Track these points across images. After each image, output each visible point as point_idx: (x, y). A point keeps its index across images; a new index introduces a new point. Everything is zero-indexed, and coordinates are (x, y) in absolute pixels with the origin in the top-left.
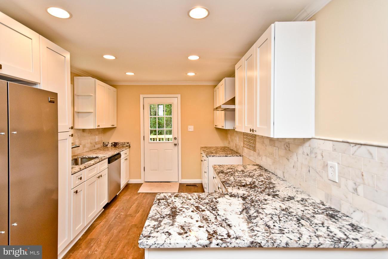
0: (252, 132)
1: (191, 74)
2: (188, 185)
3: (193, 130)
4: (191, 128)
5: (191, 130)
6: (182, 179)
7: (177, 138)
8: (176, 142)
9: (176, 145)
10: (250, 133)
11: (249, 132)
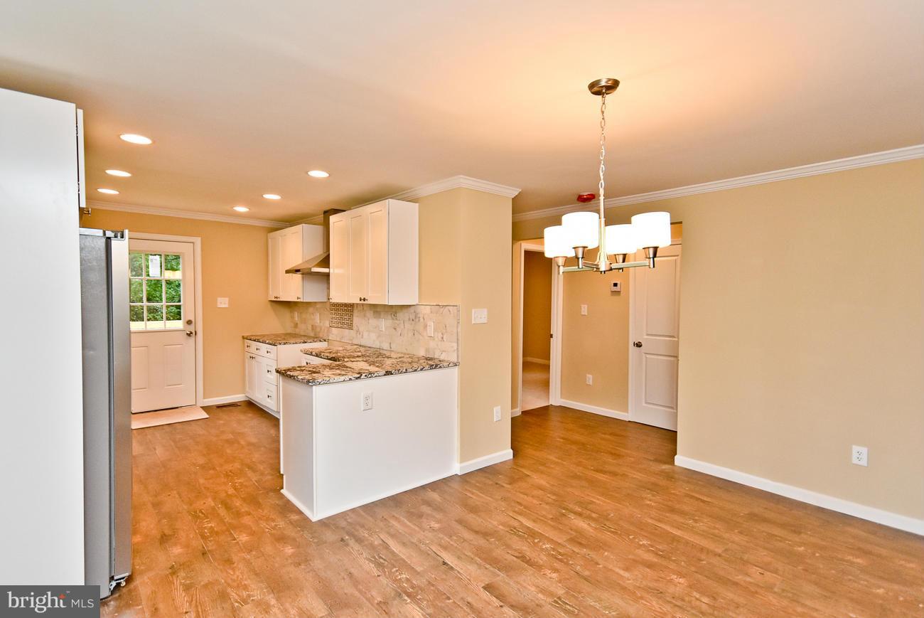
0: (362, 302)
1: (241, 209)
2: (219, 407)
3: (226, 306)
4: (223, 303)
5: (223, 306)
6: (204, 398)
7: (193, 321)
8: (191, 328)
9: (189, 335)
10: (361, 302)
11: (358, 302)
